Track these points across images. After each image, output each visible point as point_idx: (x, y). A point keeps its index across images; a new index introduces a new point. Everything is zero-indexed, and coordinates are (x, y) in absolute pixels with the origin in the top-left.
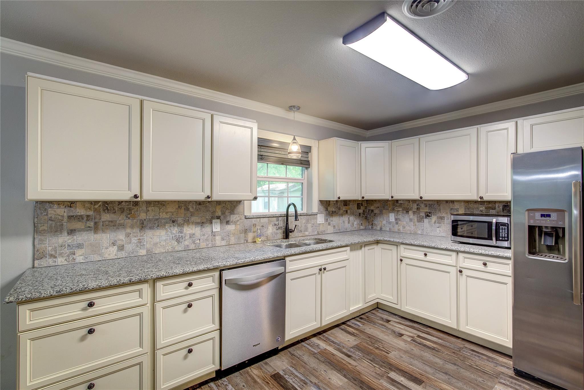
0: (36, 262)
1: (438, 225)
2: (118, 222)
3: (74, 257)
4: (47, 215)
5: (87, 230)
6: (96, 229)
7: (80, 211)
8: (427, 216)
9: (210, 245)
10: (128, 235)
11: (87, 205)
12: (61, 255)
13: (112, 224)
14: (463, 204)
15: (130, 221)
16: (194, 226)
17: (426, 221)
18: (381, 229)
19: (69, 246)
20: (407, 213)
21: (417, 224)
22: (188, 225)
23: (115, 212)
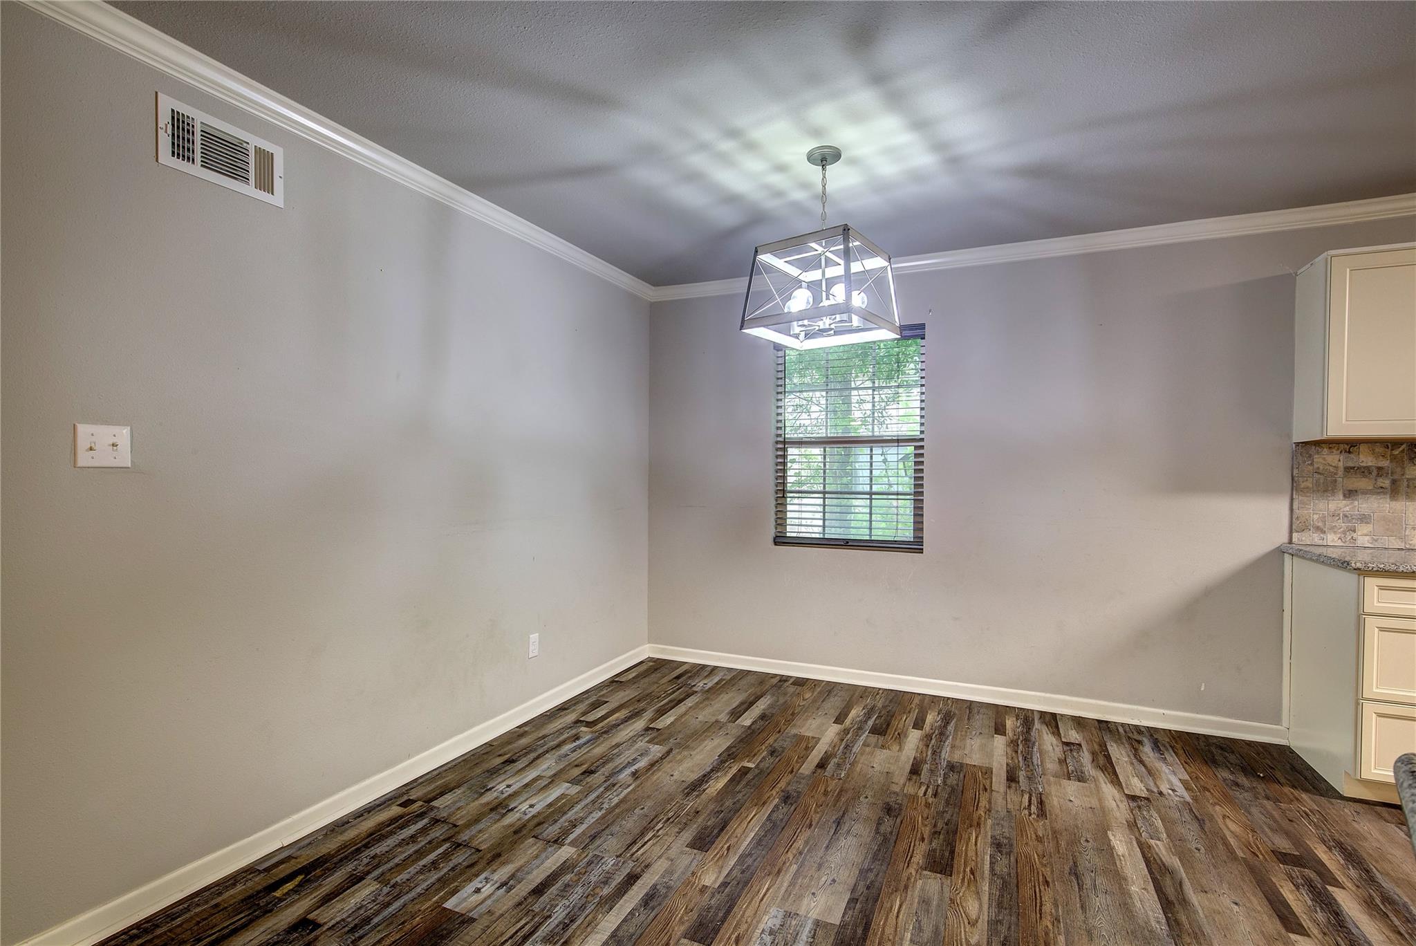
0: (1295, 535)
3: (1355, 535)
4: (1312, 464)
5: (1378, 493)
6: (1394, 491)
7: (1366, 459)
11: (1379, 449)
12: (1332, 529)
19: (1346, 516)
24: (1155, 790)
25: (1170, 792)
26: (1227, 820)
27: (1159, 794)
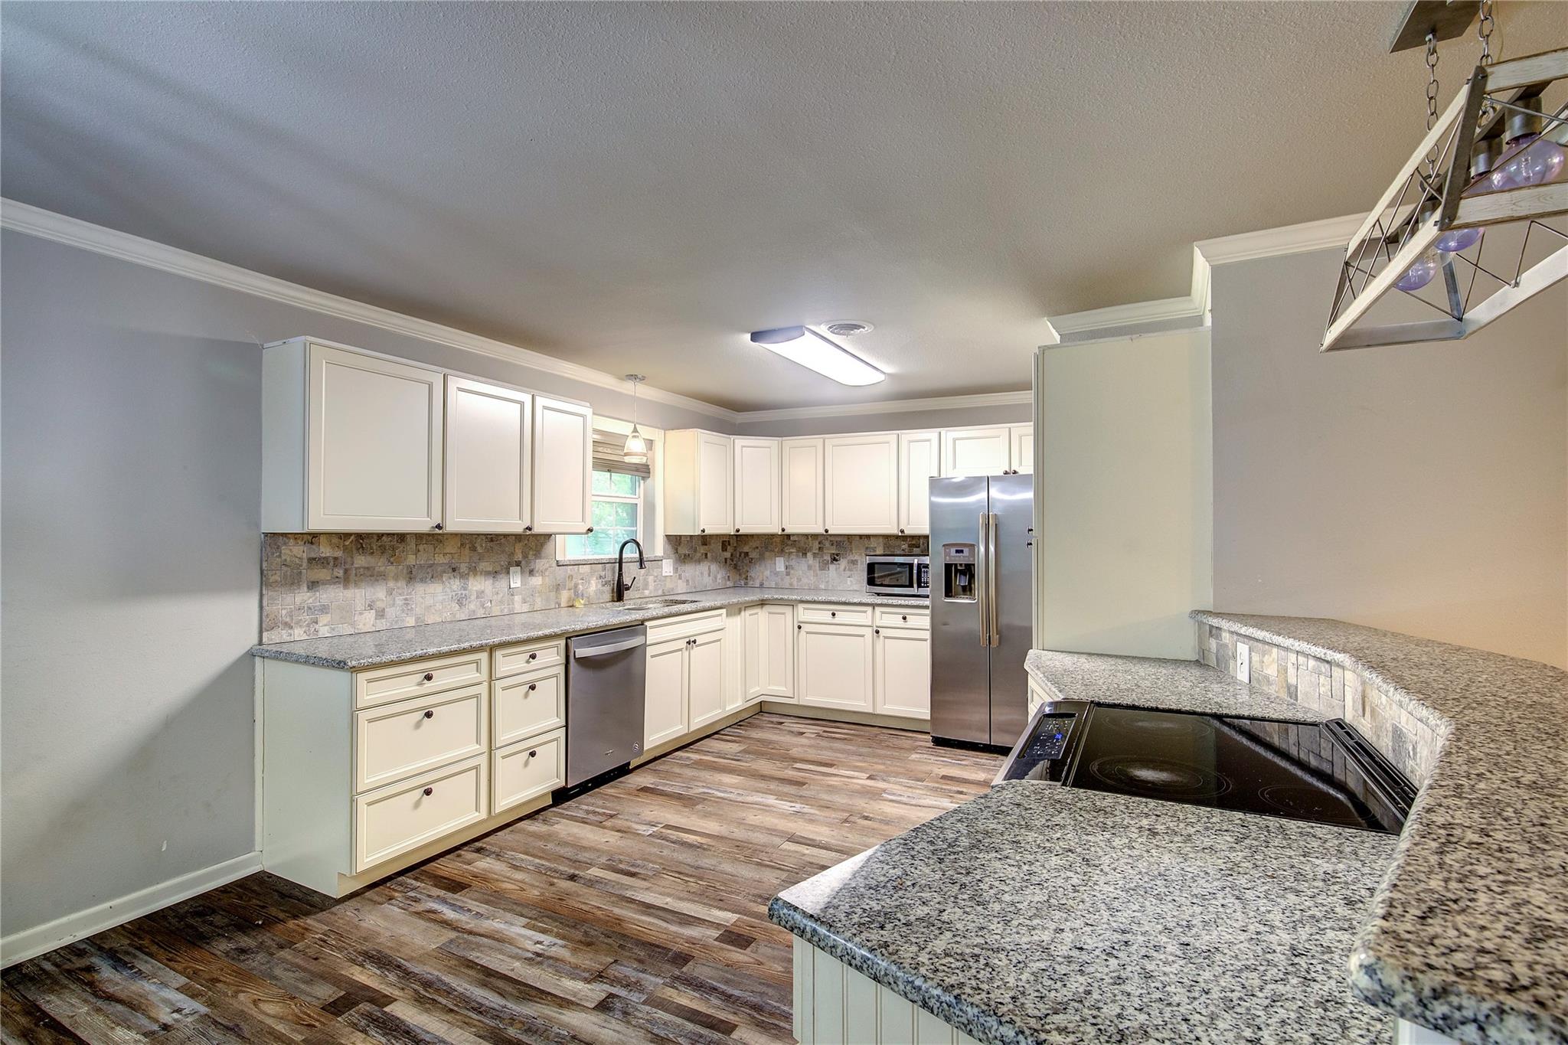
0: (265, 634)
1: (848, 573)
2: (377, 569)
3: (317, 627)
4: (280, 556)
5: (335, 583)
6: (346, 581)
7: (325, 550)
8: (834, 559)
9: (506, 611)
10: (390, 592)
11: (335, 540)
12: (298, 623)
13: (368, 573)
14: (881, 540)
15: (392, 568)
16: (483, 578)
17: (832, 567)
18: (762, 586)
19: (310, 608)
20: (804, 556)
21: (819, 572)
22: (475, 575)
23: (373, 553)
24: (156, 1027)
25: (176, 1016)
26: (261, 1005)
27: (163, 1029)
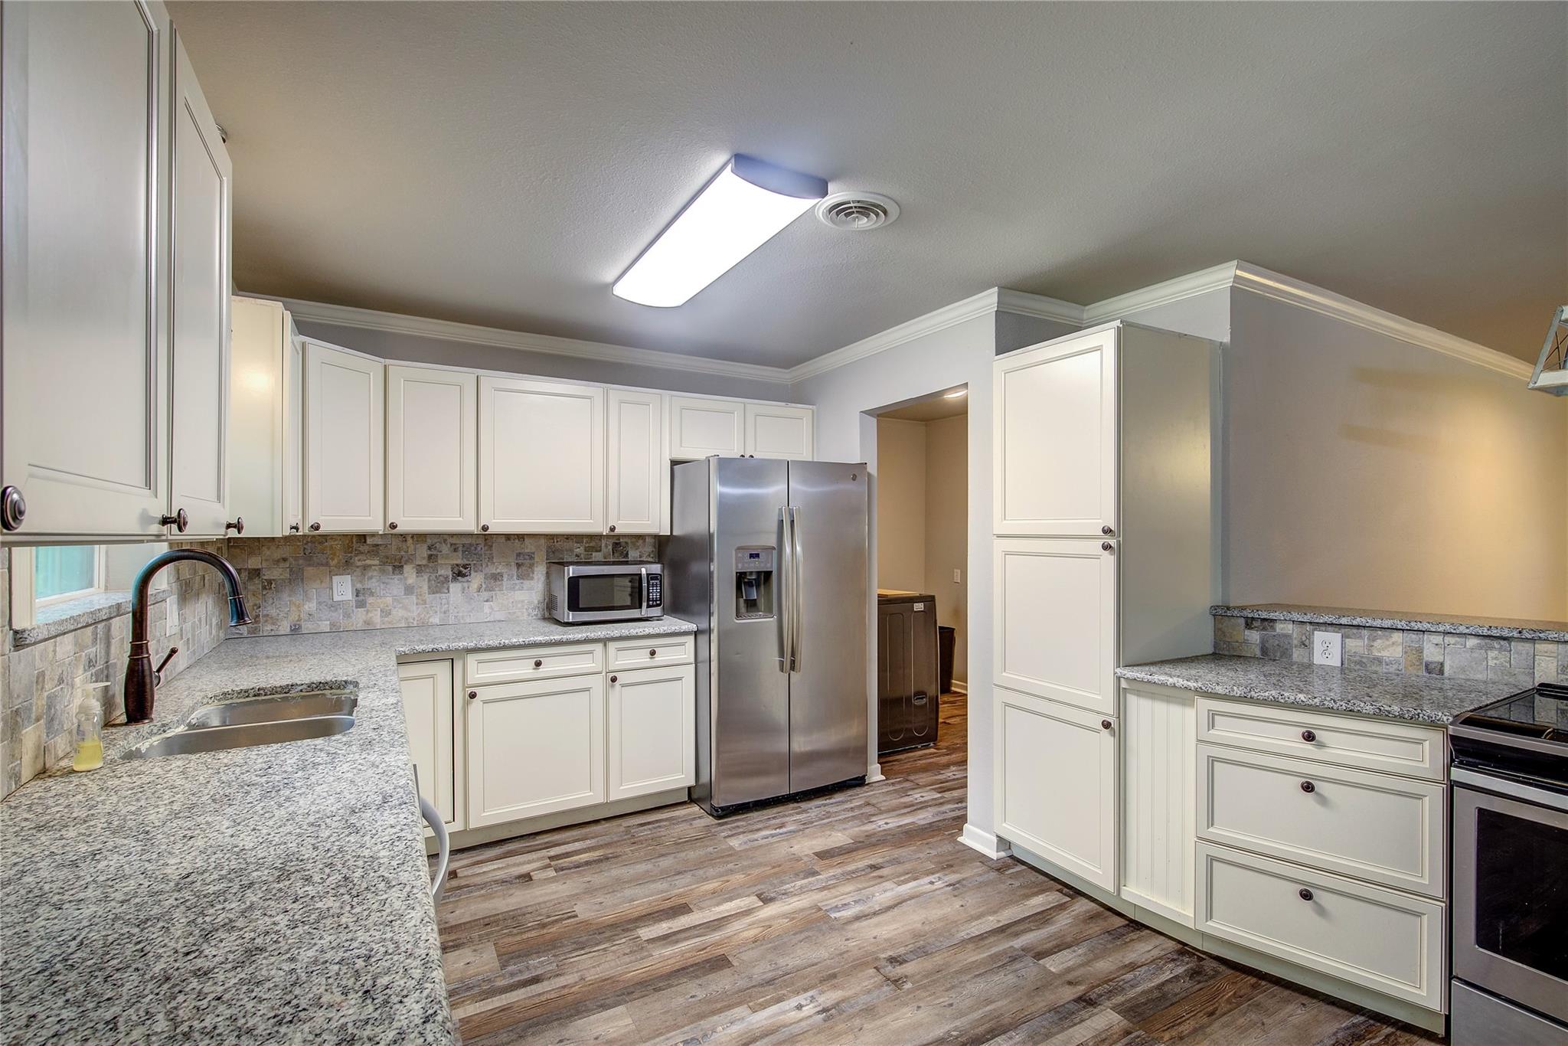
1: (485, 595)
8: (459, 574)
14: (542, 541)
17: (455, 587)
18: (296, 630)
20: (397, 572)
21: (429, 598)
